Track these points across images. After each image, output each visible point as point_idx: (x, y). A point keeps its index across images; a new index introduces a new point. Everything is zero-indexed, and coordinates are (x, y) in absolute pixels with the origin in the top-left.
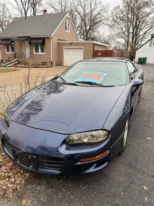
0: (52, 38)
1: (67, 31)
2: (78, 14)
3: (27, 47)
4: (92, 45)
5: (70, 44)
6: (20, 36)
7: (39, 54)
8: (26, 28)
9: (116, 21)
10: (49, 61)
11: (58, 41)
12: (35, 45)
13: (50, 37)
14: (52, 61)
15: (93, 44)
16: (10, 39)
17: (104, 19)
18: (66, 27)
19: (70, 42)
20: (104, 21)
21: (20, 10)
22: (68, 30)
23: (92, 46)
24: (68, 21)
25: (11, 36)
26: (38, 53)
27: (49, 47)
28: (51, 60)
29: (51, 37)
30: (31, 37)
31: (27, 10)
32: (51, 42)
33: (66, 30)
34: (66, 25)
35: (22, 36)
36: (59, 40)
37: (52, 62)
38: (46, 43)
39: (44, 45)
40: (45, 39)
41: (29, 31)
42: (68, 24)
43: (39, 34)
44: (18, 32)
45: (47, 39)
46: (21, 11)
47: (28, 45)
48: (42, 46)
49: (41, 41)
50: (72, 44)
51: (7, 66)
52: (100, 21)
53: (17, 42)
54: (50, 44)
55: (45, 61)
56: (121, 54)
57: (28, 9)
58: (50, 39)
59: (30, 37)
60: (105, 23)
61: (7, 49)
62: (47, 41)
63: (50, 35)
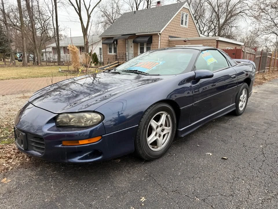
0: (162, 35)
1: (184, 26)
2: (208, 4)
3: (131, 47)
4: (216, 42)
5: (184, 41)
6: (124, 34)
8: (133, 24)
9: (264, 9)
11: (169, 39)
12: (141, 44)
13: (158, 34)
15: (217, 40)
16: (112, 38)
17: (248, 8)
18: (182, 21)
19: (184, 39)
20: (247, 12)
21: (131, 4)
22: (186, 24)
23: (215, 44)
24: (185, 13)
25: (115, 34)
27: (156, 46)
29: (160, 34)
30: (136, 34)
31: (139, 4)
32: (160, 39)
33: (182, 24)
34: (182, 18)
35: (126, 34)
36: (170, 37)
38: (153, 41)
39: (150, 44)
40: (153, 37)
41: (135, 27)
42: (186, 16)
43: (146, 31)
44: (123, 30)
46: (132, 6)
47: (133, 44)
48: (148, 45)
49: (147, 39)
50: (186, 42)
51: (104, 69)
52: (240, 12)
53: (121, 41)
54: (159, 42)
56: (261, 55)
57: (140, 2)
58: (159, 36)
60: (248, 14)
61: (110, 49)
62: (154, 39)
63: (158, 32)
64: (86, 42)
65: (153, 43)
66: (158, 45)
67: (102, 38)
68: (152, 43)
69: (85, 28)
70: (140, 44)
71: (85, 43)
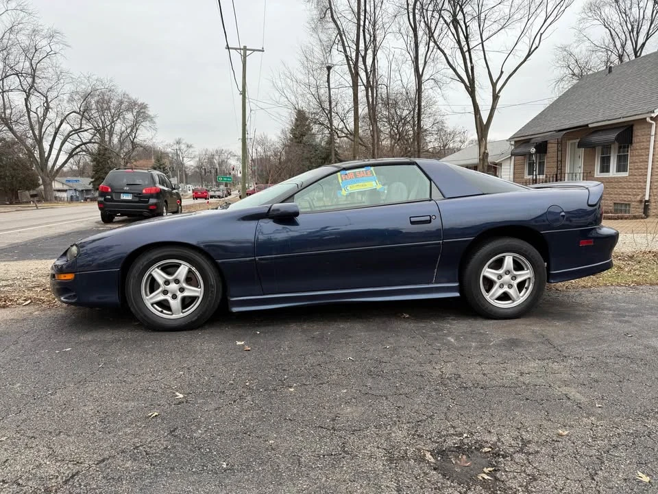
3: (579, 157)
6: (563, 127)
7: (608, 178)
8: (594, 101)
10: (639, 198)
12: (603, 149)
13: (648, 120)
14: (647, 198)
26: (605, 175)
27: (642, 152)
28: (645, 195)
29: (652, 118)
30: (590, 126)
32: (653, 133)
35: (567, 127)
37: (646, 201)
38: (635, 139)
39: (628, 147)
40: (634, 128)
41: (595, 108)
45: (638, 127)
47: (581, 151)
48: (622, 150)
49: (612, 136)
54: (650, 141)
55: (627, 198)
58: (651, 124)
59: (587, 125)
61: (531, 166)
62: (638, 132)
63: (648, 113)
64: (482, 154)
65: (634, 145)
66: (649, 148)
67: (515, 142)
68: (631, 143)
69: (485, 123)
70: (600, 148)
71: (481, 157)
